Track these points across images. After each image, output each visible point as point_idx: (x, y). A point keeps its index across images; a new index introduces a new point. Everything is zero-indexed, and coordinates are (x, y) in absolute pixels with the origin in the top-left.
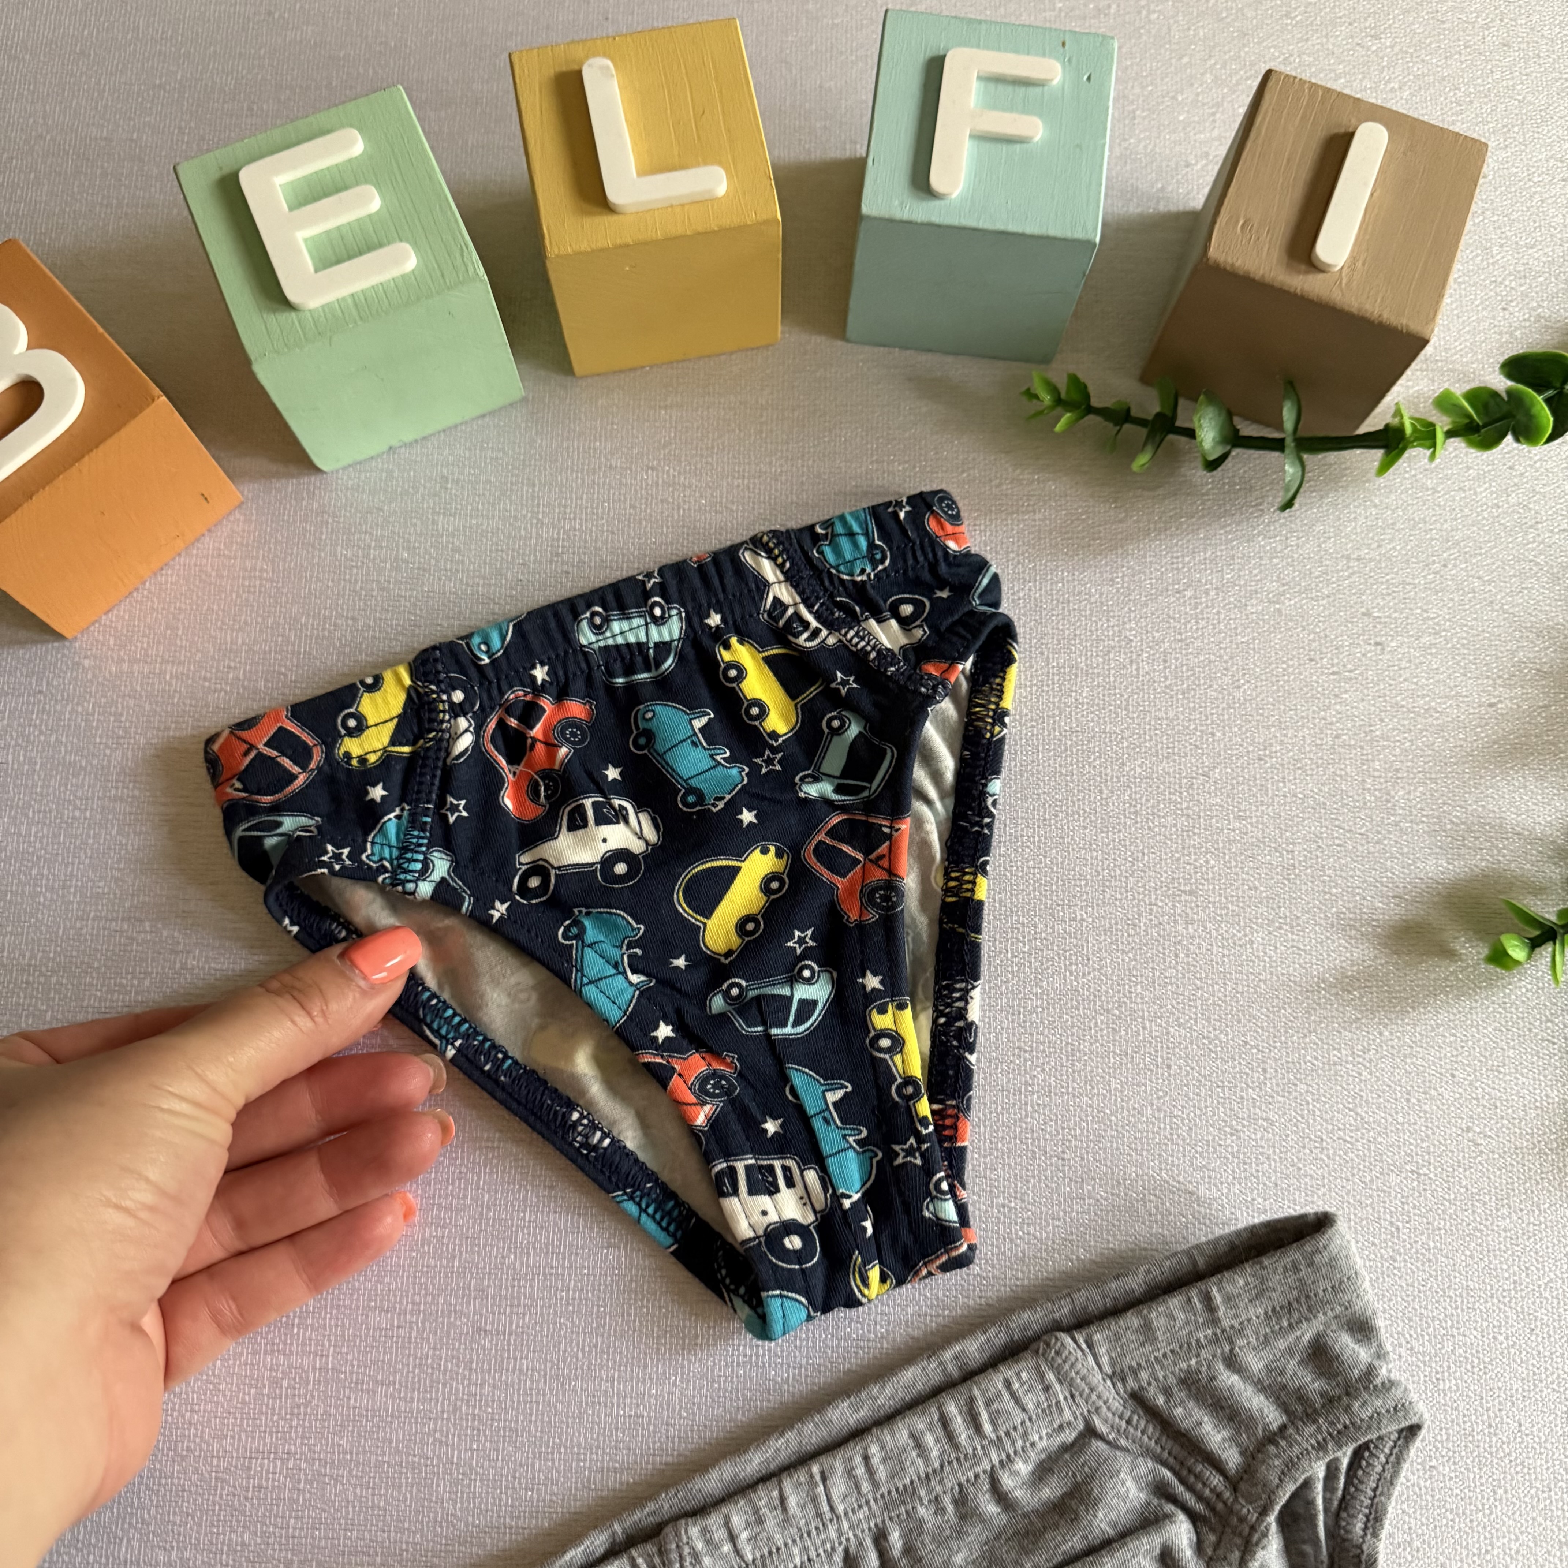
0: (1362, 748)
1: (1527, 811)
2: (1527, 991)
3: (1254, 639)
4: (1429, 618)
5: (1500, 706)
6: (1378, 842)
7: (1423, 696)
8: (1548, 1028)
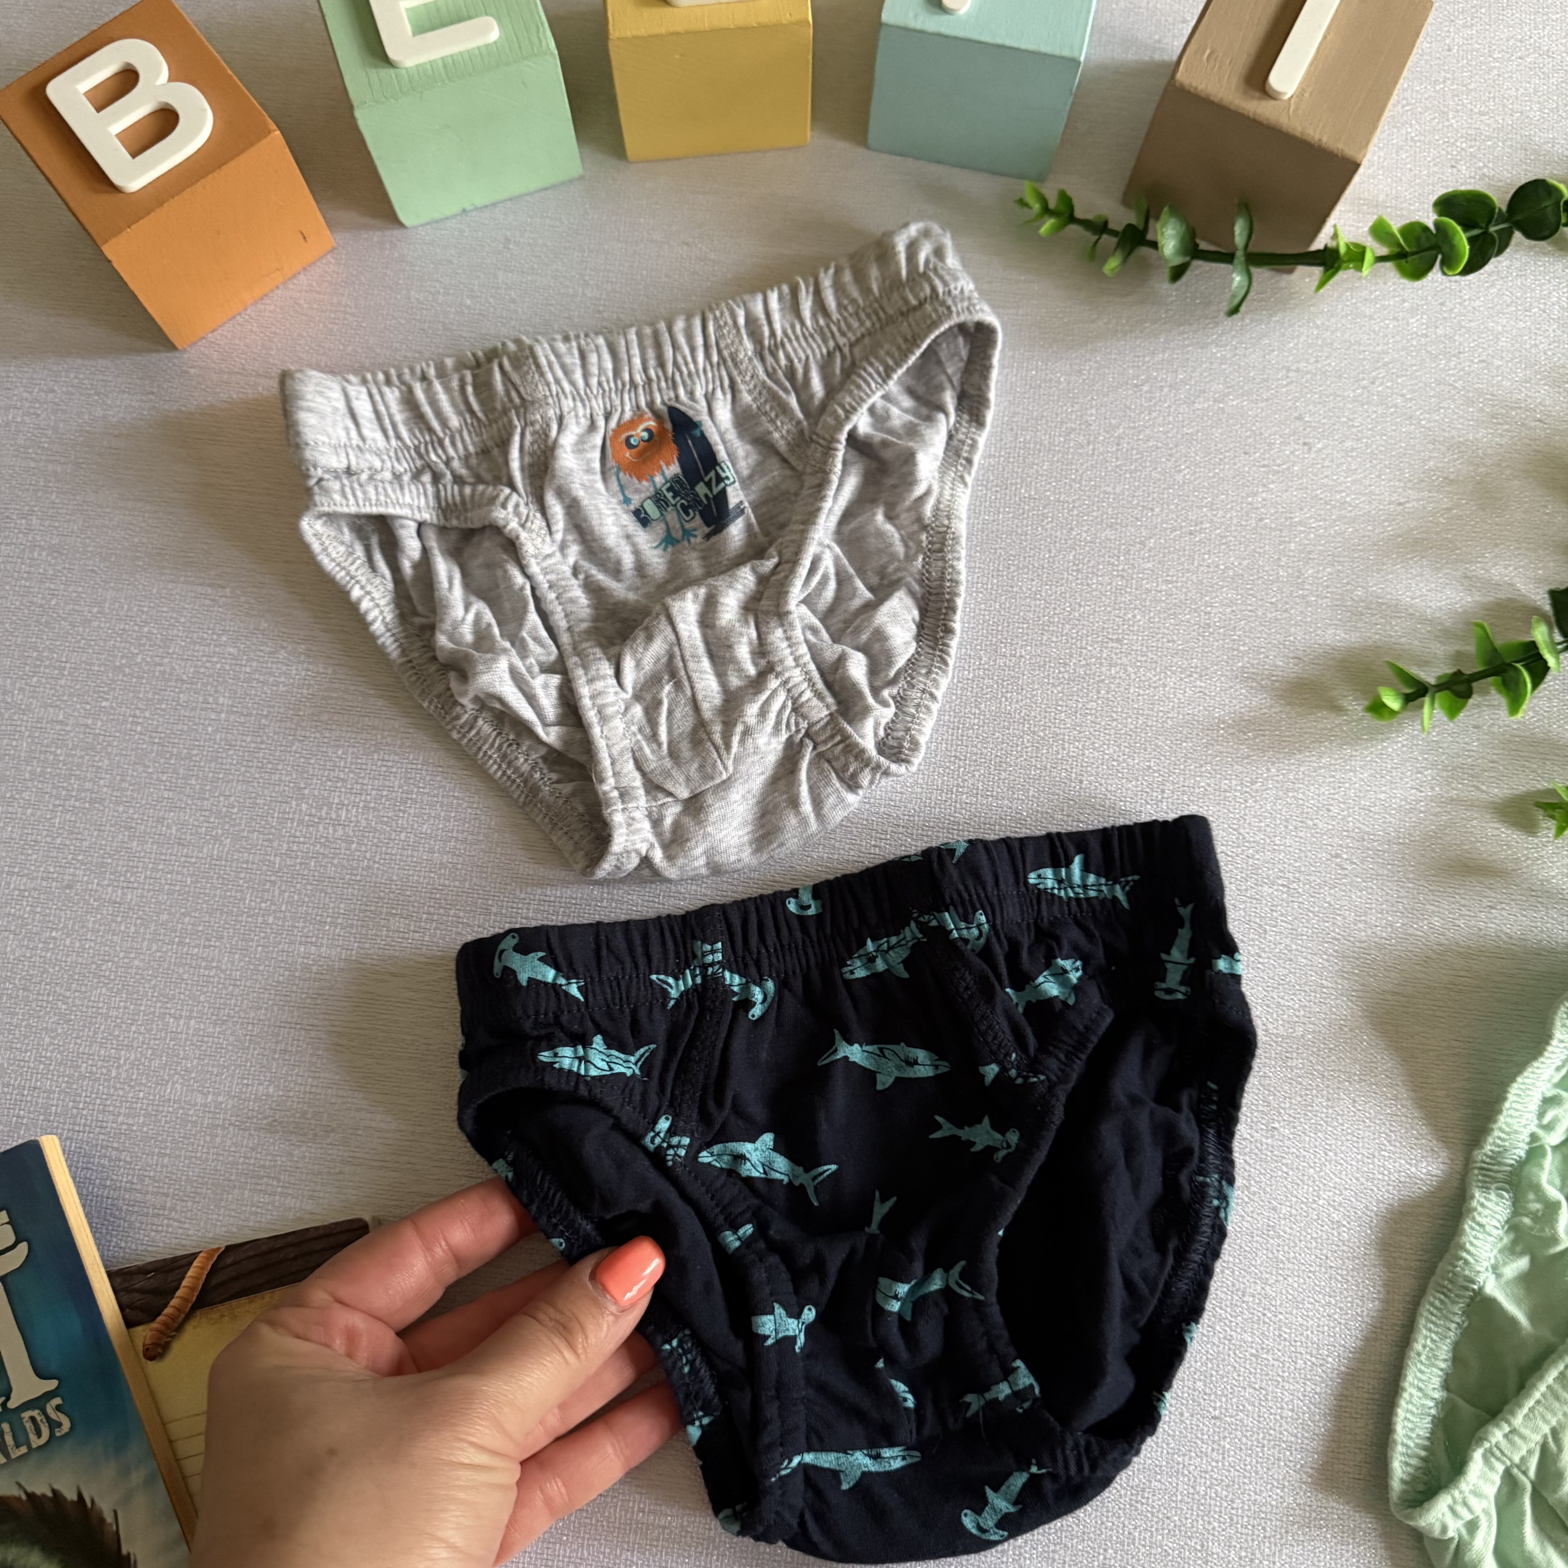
0: (1281, 531)
1: (1421, 596)
2: (1403, 746)
3: (1198, 431)
4: (1353, 426)
5: (1407, 505)
6: (1286, 611)
7: (1342, 491)
8: (1417, 778)
